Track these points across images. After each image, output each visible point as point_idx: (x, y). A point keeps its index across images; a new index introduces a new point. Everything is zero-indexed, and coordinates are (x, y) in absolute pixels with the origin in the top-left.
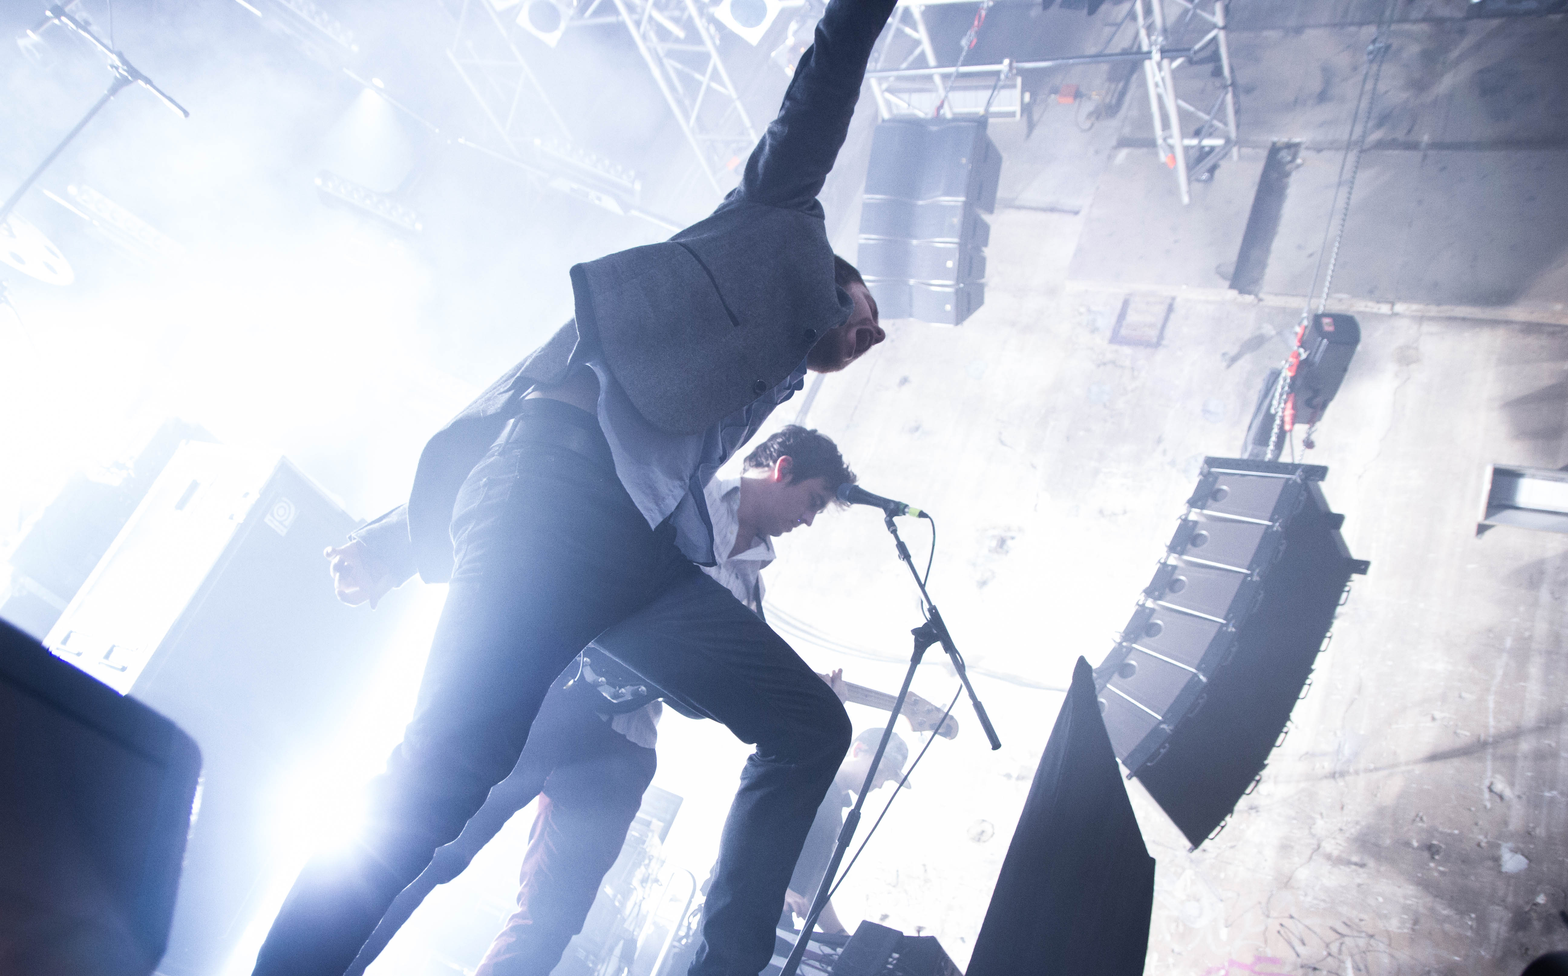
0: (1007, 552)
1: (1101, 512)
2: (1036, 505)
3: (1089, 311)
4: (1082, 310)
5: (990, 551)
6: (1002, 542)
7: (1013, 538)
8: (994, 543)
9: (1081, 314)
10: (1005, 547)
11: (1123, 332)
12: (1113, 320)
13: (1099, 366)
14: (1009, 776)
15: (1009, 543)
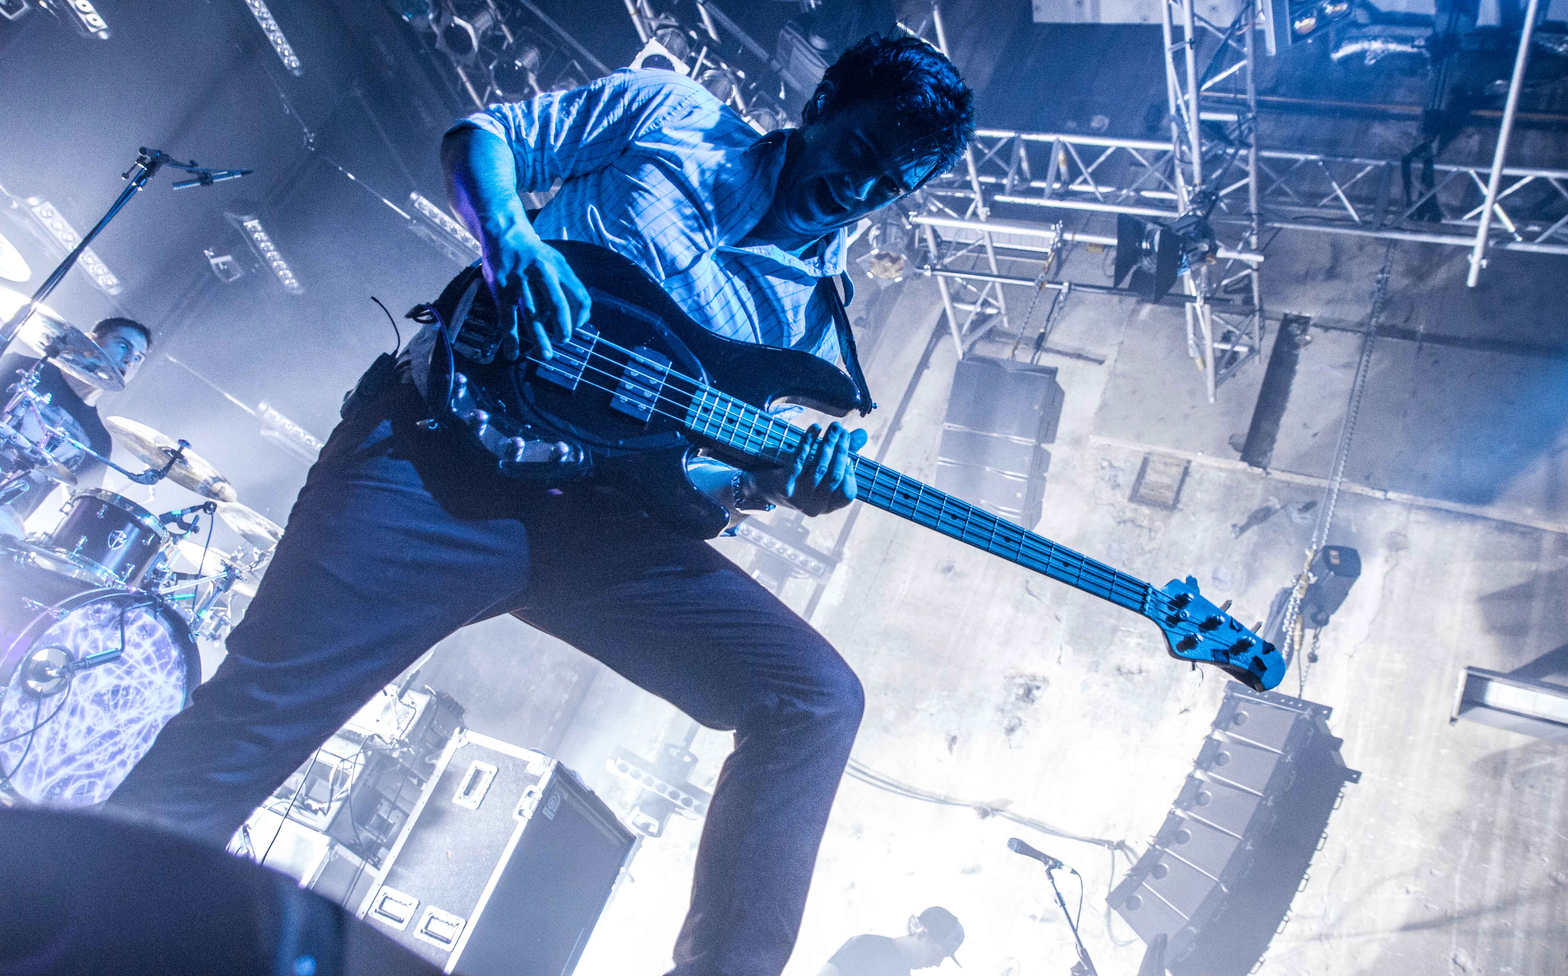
0: (1033, 701)
1: (1119, 669)
2: (1060, 657)
3: (1111, 466)
4: (1105, 464)
5: (1017, 699)
6: (1028, 691)
7: (1038, 688)
8: (1021, 691)
9: (1103, 468)
10: (1031, 696)
11: (1143, 491)
12: (1133, 478)
13: (1119, 523)
14: (1033, 917)
15: (1035, 692)
